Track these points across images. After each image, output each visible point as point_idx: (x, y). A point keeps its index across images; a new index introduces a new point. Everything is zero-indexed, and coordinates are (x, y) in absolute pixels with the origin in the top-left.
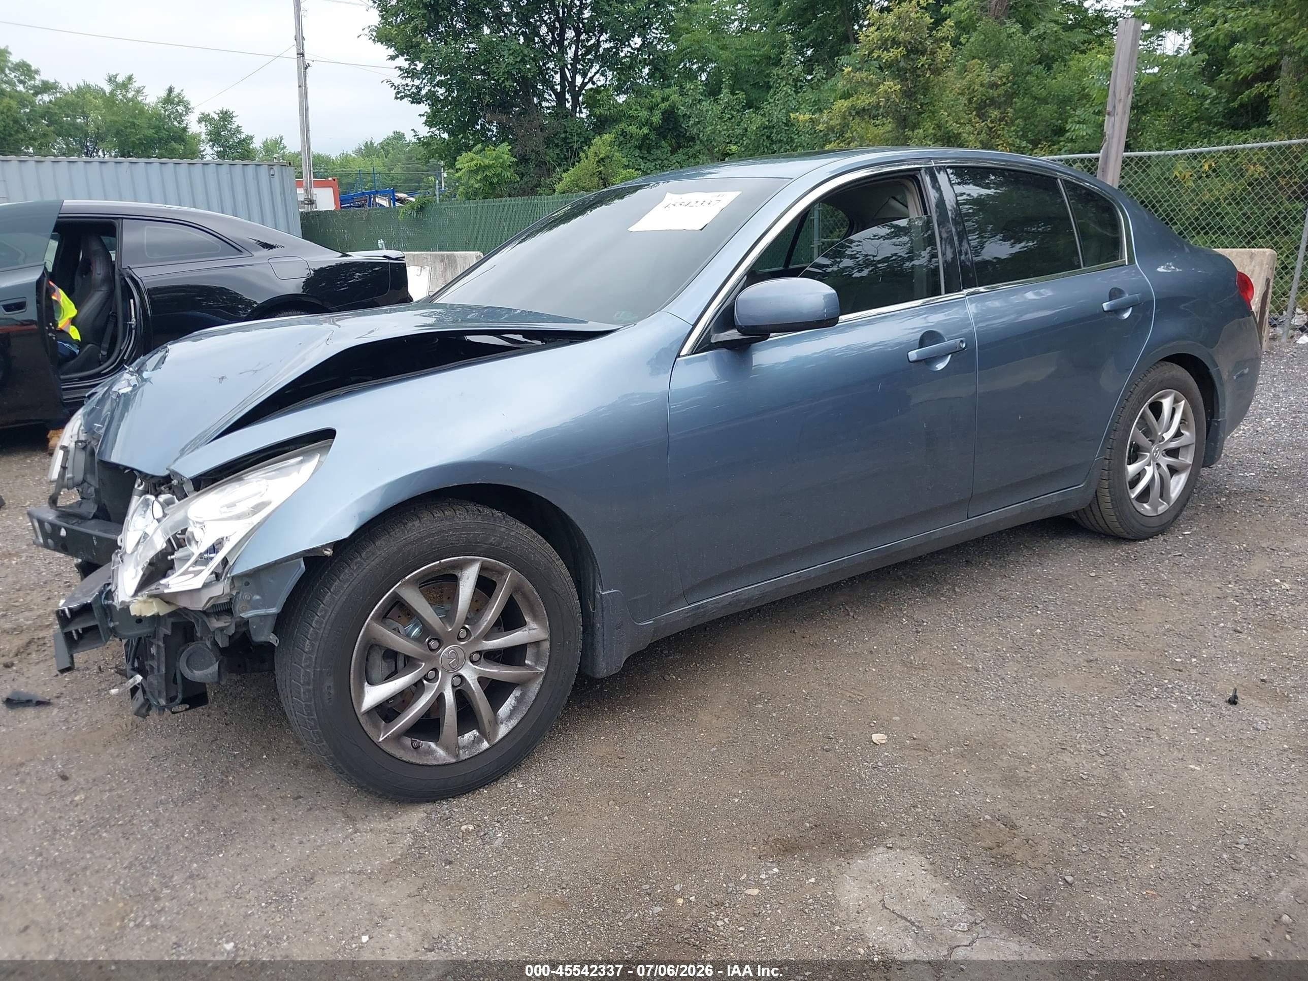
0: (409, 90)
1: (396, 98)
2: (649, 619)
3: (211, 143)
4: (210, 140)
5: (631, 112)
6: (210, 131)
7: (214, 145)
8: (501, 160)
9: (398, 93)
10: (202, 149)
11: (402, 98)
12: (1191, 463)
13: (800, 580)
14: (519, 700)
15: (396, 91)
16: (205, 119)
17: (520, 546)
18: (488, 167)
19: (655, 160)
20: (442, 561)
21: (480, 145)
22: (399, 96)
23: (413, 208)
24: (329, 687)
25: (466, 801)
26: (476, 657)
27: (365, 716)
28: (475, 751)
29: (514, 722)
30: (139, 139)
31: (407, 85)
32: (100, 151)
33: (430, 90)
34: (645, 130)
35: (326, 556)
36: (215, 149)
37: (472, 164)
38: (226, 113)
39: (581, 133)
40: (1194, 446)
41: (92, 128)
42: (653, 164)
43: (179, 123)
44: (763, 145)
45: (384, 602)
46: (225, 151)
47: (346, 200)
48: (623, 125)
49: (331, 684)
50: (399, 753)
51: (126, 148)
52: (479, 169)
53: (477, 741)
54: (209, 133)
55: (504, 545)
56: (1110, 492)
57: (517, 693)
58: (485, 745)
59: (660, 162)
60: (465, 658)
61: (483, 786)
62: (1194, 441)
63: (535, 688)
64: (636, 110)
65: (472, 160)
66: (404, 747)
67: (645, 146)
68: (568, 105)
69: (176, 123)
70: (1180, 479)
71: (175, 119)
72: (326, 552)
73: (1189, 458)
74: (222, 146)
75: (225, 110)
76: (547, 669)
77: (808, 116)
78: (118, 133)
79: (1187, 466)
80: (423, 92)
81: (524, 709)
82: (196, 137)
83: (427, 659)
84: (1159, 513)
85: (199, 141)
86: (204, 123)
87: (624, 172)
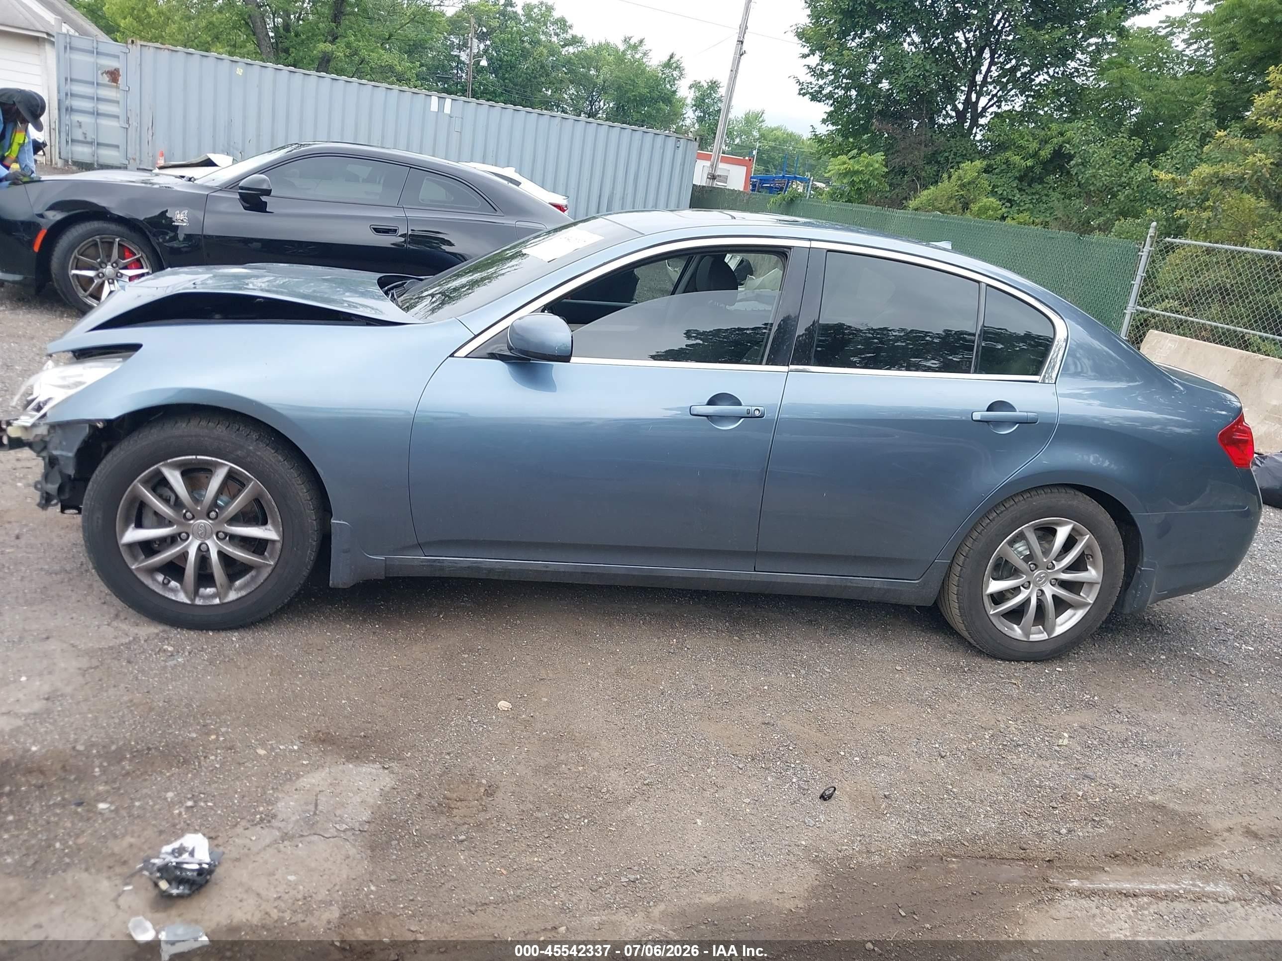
0: (812, 88)
1: (800, 94)
2: (382, 555)
3: (694, 108)
4: (695, 105)
5: (1022, 141)
6: (697, 97)
7: (696, 110)
8: (871, 168)
9: (801, 89)
10: (685, 112)
11: (804, 94)
12: (1092, 602)
13: (548, 569)
14: (253, 579)
15: (800, 87)
16: (696, 85)
17: (263, 465)
18: (856, 173)
19: (1033, 194)
20: (199, 457)
21: (855, 151)
22: (802, 92)
23: (784, 200)
24: (98, 518)
25: (193, 634)
26: (221, 535)
27: (124, 547)
28: (208, 603)
29: (243, 593)
30: (635, 95)
31: (811, 83)
32: (602, 101)
33: (831, 91)
34: (1029, 163)
35: (97, 427)
36: (696, 113)
37: (842, 167)
38: (715, 82)
39: (966, 155)
40: (1099, 586)
41: (600, 81)
42: (1030, 198)
43: (671, 86)
44: (1146, 199)
45: (149, 473)
46: (704, 116)
47: (767, 180)
48: (1008, 154)
49: (100, 516)
50: (147, 581)
51: (622, 101)
52: (848, 173)
53: (213, 596)
54: (696, 99)
55: (249, 459)
56: (958, 598)
57: (253, 573)
58: (217, 601)
59: (1037, 197)
60: (212, 533)
61: (212, 630)
62: (1100, 581)
63: (265, 574)
64: (1028, 140)
65: (844, 163)
66: (155, 580)
67: (1026, 178)
68: (967, 125)
69: (668, 86)
70: (1074, 614)
71: (669, 82)
72: (98, 425)
73: (1091, 596)
74: (704, 112)
75: (714, 80)
76: (276, 564)
77: (1170, 176)
78: (619, 88)
79: (1086, 604)
80: (824, 92)
81: (253, 587)
82: (682, 101)
83: (179, 524)
84: (1031, 640)
85: (683, 104)
86: (693, 89)
87: (985, 200)
